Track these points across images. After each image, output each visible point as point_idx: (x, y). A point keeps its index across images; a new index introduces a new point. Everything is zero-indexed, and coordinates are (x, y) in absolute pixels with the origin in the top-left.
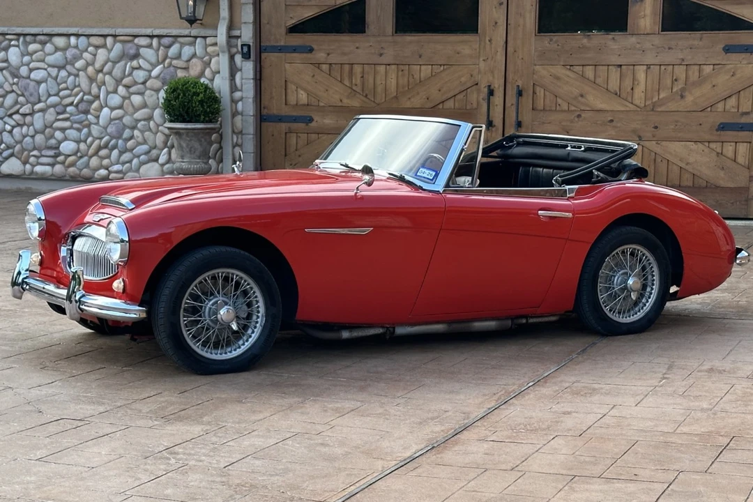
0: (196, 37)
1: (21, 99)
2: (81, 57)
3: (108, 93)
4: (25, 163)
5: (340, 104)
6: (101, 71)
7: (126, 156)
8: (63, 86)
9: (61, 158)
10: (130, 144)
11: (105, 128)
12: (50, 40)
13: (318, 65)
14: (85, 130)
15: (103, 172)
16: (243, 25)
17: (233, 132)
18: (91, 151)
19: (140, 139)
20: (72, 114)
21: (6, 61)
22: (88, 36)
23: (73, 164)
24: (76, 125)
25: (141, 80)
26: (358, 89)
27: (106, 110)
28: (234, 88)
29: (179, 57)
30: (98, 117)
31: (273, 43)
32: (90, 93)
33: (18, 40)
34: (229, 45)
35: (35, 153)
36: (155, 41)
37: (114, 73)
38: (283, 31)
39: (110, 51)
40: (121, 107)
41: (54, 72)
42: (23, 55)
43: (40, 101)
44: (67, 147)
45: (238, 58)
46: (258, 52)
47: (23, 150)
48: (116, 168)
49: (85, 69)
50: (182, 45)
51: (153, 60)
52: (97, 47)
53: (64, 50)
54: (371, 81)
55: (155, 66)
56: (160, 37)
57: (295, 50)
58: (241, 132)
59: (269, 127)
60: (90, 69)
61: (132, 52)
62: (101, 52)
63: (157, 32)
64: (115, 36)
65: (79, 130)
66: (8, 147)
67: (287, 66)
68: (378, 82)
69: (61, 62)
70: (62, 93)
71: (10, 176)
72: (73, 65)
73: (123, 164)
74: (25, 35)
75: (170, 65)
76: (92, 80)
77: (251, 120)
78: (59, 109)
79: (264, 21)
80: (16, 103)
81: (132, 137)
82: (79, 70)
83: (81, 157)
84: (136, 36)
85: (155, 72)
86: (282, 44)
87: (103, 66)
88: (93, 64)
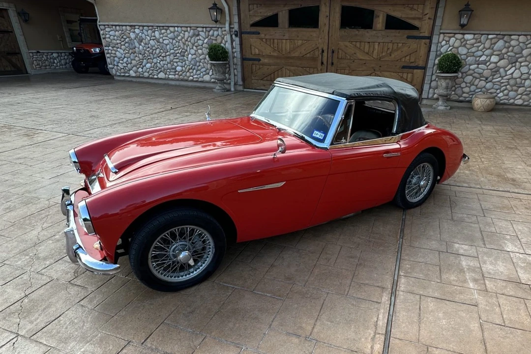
0: (218, 28)
1: (161, 51)
2: (180, 35)
3: (190, 49)
4: (166, 74)
5: (270, 54)
6: (187, 41)
7: (198, 72)
8: (175, 46)
9: (177, 73)
10: (199, 68)
11: (191, 62)
12: (168, 29)
13: (262, 39)
14: (184, 63)
15: (191, 78)
16: (235, 24)
17: (234, 64)
18: (187, 70)
19: (202, 66)
20: (179, 57)
21: (155, 36)
22: (181, 27)
23: (181, 75)
24: (181, 61)
25: (200, 44)
26: (276, 49)
27: (190, 55)
28: (233, 48)
29: (213, 35)
30: (187, 58)
31: (245, 31)
32: (184, 49)
33: (157, 28)
34: (230, 31)
35: (168, 70)
36: (204, 29)
37: (191, 41)
38: (249, 26)
39: (189, 33)
40: (195, 54)
41: (171, 41)
42: (160, 34)
43: (168, 52)
44: (179, 68)
45: (234, 36)
46: (240, 34)
47: (164, 69)
48: (195, 76)
49: (181, 40)
50: (214, 31)
51: (204, 37)
52: (185, 31)
53: (174, 32)
54: (281, 46)
55: (205, 39)
56: (206, 27)
57: (254, 33)
58: (236, 64)
59: (246, 62)
60: (183, 40)
61: (197, 33)
62: (186, 33)
63: (205, 26)
64: (190, 27)
65: (182, 63)
66: (159, 69)
67: (251, 39)
68: (283, 46)
69: (173, 37)
70: (175, 49)
71: (161, 79)
72: (177, 38)
73: (198, 75)
74: (160, 27)
75: (210, 38)
76: (184, 44)
77: (239, 59)
78: (175, 54)
79: (242, 22)
80: (160, 52)
81: (200, 65)
82: (179, 40)
83: (184, 72)
84: (197, 27)
85: (205, 41)
86: (249, 31)
87: (188, 39)
88: (184, 38)
